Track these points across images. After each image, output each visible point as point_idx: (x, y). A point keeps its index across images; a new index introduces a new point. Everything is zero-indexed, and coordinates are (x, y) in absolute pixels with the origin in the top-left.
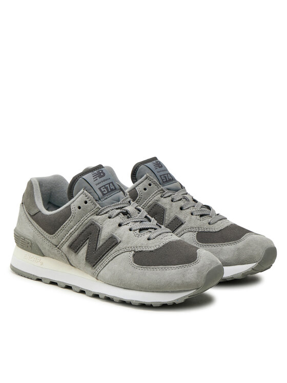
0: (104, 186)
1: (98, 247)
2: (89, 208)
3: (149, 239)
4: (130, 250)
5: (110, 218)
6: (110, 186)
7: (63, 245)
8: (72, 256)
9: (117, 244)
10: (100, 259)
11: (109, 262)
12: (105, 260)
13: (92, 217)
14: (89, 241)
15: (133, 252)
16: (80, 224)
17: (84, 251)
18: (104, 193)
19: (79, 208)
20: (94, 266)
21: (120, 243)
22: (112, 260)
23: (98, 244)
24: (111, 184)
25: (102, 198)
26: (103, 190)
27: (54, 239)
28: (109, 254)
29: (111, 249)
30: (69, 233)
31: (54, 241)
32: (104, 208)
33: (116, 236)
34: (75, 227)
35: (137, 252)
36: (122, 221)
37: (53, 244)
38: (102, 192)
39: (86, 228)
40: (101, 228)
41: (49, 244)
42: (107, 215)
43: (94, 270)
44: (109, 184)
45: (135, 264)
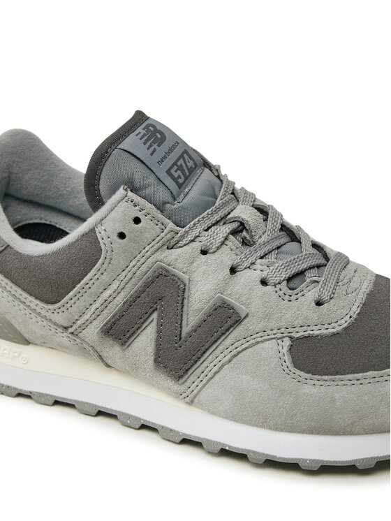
0: (175, 164)
1: (186, 330)
2: (147, 235)
3: (319, 303)
4: (279, 335)
5: (204, 252)
6: (185, 162)
7: (84, 326)
8: (113, 351)
9: (238, 321)
10: (196, 362)
11: (223, 366)
12: (211, 361)
13: (158, 256)
14: (160, 317)
15: (287, 342)
16: (129, 276)
17: (146, 340)
18: (181, 181)
19: (122, 236)
20: (180, 377)
21: (245, 318)
22: (230, 361)
23: (184, 322)
24: (185, 156)
25: (179, 194)
26: (176, 175)
27: (58, 314)
28: (220, 348)
29: (223, 334)
30: (100, 301)
31: (60, 318)
32: (187, 228)
33: (232, 301)
34: (114, 286)
35: (298, 339)
36: (237, 260)
37: (55, 324)
38: (175, 180)
39: (147, 285)
40: (187, 282)
41: (45, 323)
42: (197, 246)
43: (183, 388)
44: (182, 156)
45: (298, 372)
